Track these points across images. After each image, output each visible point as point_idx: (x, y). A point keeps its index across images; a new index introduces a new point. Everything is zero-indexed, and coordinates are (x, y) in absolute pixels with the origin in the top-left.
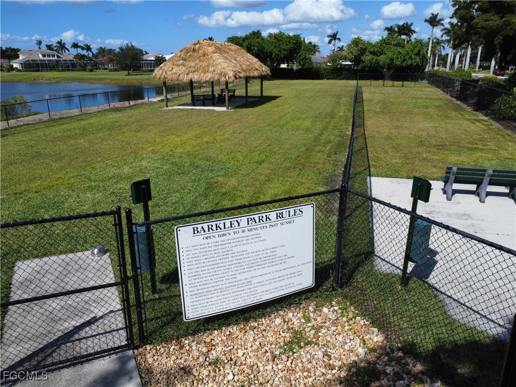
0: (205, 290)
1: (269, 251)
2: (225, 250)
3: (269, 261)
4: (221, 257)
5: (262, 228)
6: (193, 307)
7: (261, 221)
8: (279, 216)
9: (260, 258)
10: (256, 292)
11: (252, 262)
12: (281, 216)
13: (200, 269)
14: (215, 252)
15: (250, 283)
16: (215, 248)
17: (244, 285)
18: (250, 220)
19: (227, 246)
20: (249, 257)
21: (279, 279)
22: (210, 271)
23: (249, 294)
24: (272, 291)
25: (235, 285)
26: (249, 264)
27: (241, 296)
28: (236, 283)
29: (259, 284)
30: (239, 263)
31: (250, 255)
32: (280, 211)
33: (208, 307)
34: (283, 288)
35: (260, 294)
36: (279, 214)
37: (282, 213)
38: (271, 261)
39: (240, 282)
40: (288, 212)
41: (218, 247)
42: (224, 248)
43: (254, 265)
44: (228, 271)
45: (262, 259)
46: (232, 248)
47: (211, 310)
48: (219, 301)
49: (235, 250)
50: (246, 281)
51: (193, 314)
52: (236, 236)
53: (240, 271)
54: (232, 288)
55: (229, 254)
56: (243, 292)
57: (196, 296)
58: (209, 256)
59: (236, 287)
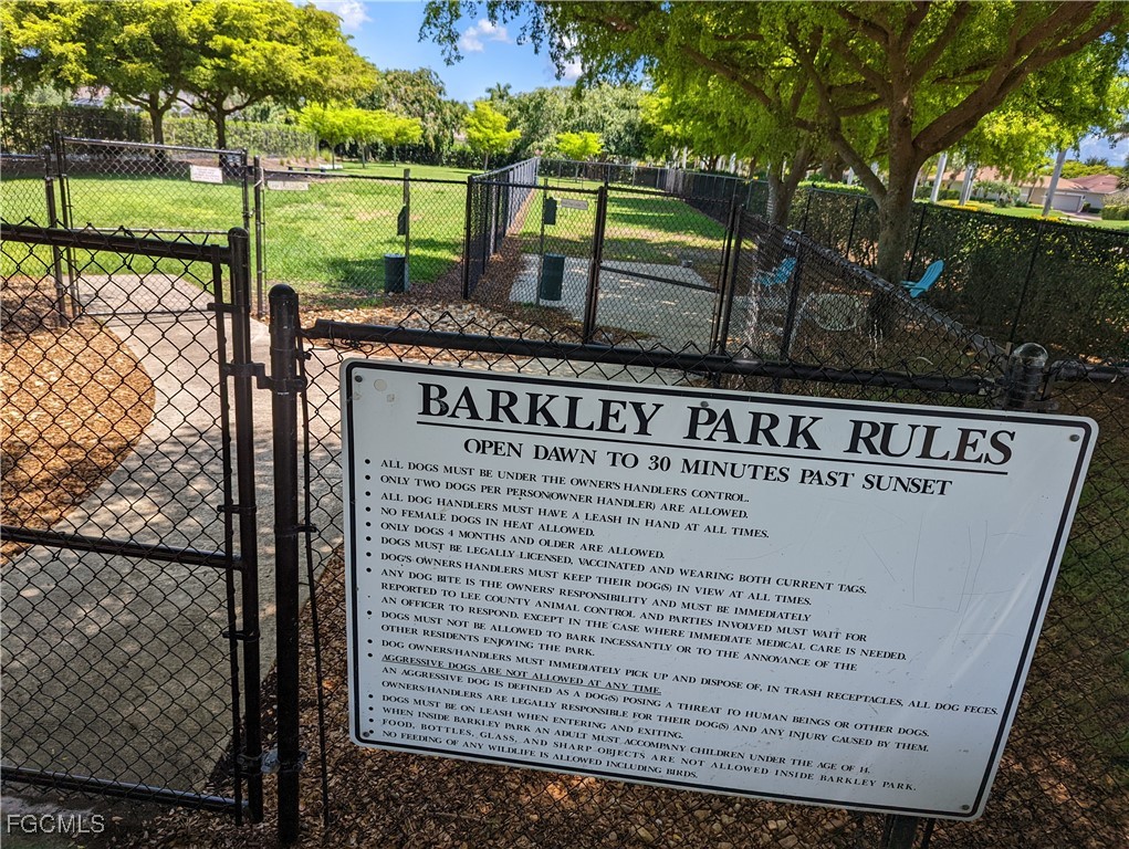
0: (446, 659)
1: (773, 590)
2: (558, 521)
3: (764, 636)
4: (536, 549)
5: (761, 473)
6: (389, 704)
7: (761, 437)
8: (867, 441)
9: (724, 610)
10: (669, 740)
11: (679, 612)
12: (877, 441)
13: (434, 571)
14: (511, 516)
15: (652, 697)
16: (513, 500)
17: (621, 695)
18: (703, 416)
19: (570, 506)
20: (667, 587)
21: (799, 727)
22: (476, 589)
23: (634, 736)
24: (747, 762)
25: (579, 682)
26: (660, 617)
27: (598, 732)
28: (587, 676)
29: (694, 716)
30: (616, 598)
31: (675, 580)
32: (880, 418)
33: (451, 723)
34: (806, 770)
35: (688, 755)
36: (866, 431)
37: (889, 427)
38: (774, 636)
39: (605, 678)
40: (921, 434)
41: (526, 501)
42: (554, 513)
43: (687, 628)
44: (557, 612)
45: (730, 617)
46: (590, 525)
47: (462, 739)
48: (503, 720)
49: (605, 534)
50: (631, 681)
51: (388, 728)
52: (620, 474)
53: (609, 633)
54: (563, 687)
55: (571, 545)
56: (609, 720)
57: (407, 667)
58: (482, 528)
59: (583, 690)
